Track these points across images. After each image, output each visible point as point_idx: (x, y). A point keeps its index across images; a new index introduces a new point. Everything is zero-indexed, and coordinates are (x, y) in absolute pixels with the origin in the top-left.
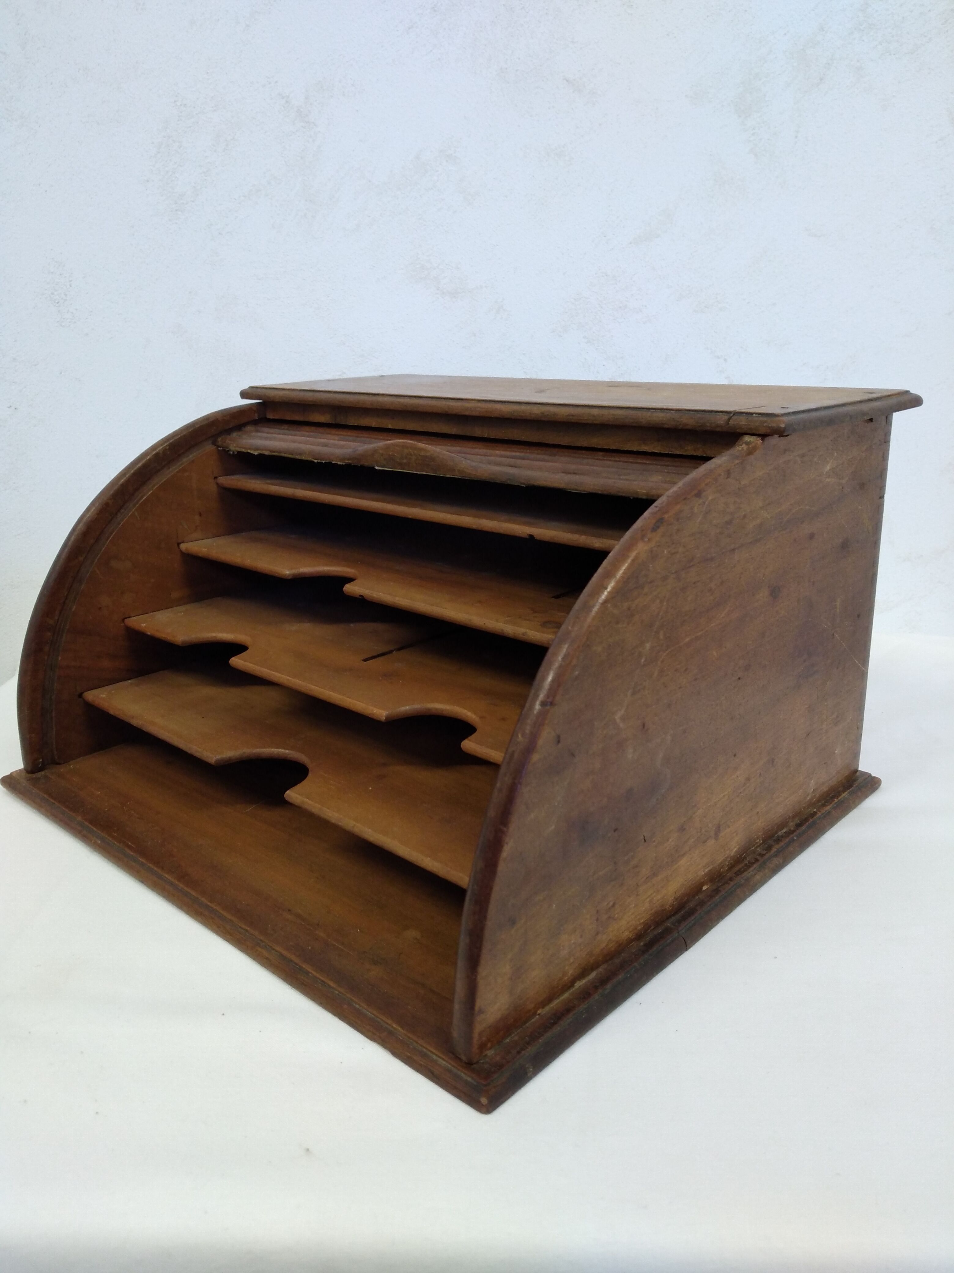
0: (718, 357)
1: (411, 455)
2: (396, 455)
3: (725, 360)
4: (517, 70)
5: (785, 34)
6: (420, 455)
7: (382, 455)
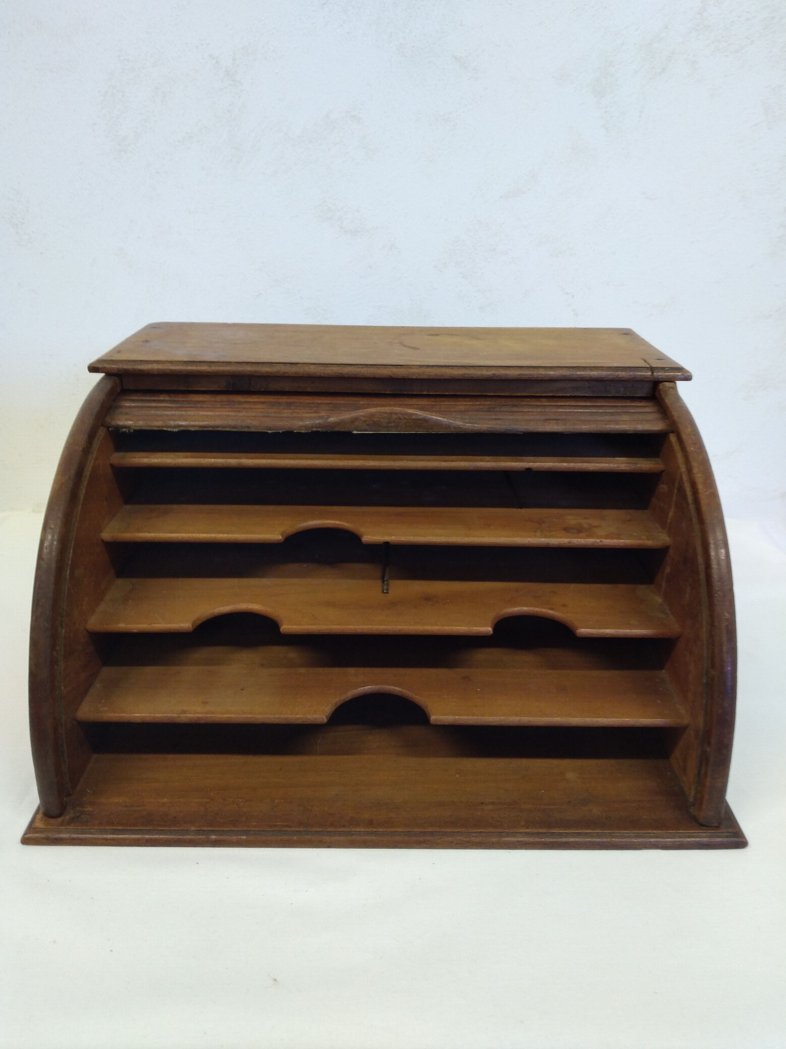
0: (567, 294)
1: (400, 419)
2: (382, 420)
3: (573, 296)
4: (413, 47)
5: (637, 30)
6: (411, 419)
7: (365, 421)
